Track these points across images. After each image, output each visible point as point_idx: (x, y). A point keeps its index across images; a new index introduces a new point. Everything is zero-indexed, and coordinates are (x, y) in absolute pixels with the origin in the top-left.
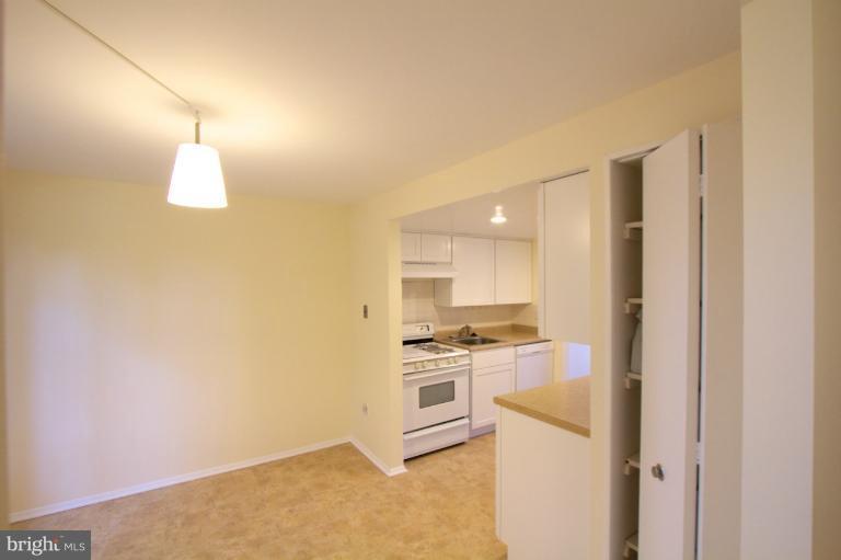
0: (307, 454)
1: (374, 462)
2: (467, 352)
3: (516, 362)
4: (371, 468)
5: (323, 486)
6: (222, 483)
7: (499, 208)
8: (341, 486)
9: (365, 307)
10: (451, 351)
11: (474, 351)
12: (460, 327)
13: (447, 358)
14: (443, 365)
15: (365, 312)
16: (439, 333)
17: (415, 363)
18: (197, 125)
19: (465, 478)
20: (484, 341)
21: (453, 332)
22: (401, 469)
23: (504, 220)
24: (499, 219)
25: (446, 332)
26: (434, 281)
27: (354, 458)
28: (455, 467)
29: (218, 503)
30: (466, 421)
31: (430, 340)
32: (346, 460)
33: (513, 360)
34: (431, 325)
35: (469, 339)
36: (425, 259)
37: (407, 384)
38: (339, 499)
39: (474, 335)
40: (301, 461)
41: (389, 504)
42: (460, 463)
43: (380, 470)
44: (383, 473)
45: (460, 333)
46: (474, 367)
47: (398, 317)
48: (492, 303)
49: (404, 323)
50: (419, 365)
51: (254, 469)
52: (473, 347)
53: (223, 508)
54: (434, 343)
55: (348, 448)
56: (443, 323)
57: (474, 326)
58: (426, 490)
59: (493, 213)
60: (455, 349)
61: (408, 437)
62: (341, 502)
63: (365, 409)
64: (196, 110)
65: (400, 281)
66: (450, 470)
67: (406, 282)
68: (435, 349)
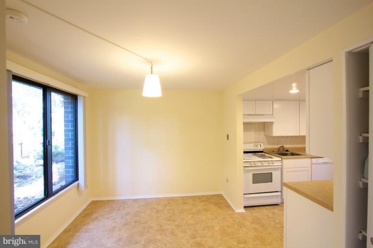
0: (203, 196)
1: (231, 204)
2: (280, 159)
3: (311, 167)
4: (229, 206)
5: (206, 210)
6: (170, 201)
7: (294, 85)
8: (214, 211)
9: (228, 135)
10: (271, 158)
11: (284, 159)
12: (278, 146)
13: (268, 161)
14: (265, 164)
15: (228, 137)
16: (267, 149)
17: (250, 162)
18: (152, 67)
19: (274, 221)
20: (292, 154)
21: (275, 149)
22: (243, 210)
23: (298, 91)
24: (294, 91)
25: (270, 149)
26: (264, 123)
27: (222, 201)
28: (271, 215)
29: (168, 208)
30: (279, 194)
31: (262, 152)
32: (219, 201)
33: (310, 166)
34: (262, 144)
35: (283, 153)
36: (257, 113)
37: (246, 171)
38: (212, 217)
39: (287, 151)
40: (200, 198)
41: (234, 224)
42: (274, 214)
43: (232, 209)
44: (234, 210)
45: (279, 149)
46: (284, 167)
47: (241, 140)
48: (298, 135)
49: (244, 143)
50: (253, 163)
51: (182, 198)
52: (283, 157)
53: (169, 210)
54: (263, 154)
55: (220, 196)
56: (269, 143)
57: (286, 146)
58: (253, 223)
59: (291, 88)
60: (273, 157)
61: (246, 196)
62: (213, 219)
63: (227, 181)
64: (151, 62)
65: (242, 124)
66: (268, 216)
67: (245, 124)
68: (263, 157)
